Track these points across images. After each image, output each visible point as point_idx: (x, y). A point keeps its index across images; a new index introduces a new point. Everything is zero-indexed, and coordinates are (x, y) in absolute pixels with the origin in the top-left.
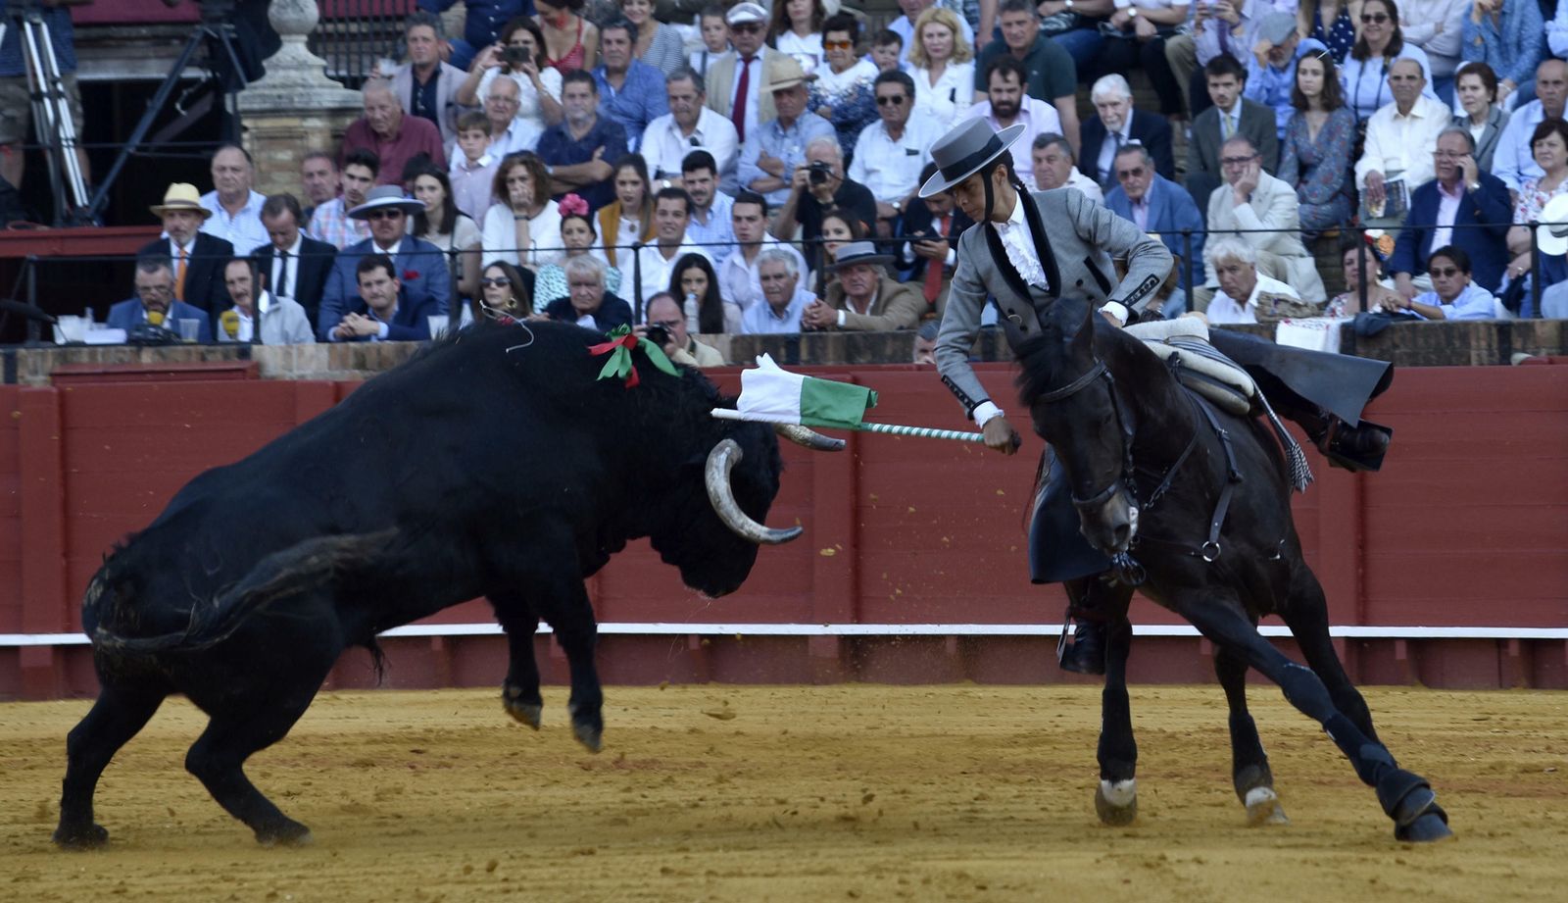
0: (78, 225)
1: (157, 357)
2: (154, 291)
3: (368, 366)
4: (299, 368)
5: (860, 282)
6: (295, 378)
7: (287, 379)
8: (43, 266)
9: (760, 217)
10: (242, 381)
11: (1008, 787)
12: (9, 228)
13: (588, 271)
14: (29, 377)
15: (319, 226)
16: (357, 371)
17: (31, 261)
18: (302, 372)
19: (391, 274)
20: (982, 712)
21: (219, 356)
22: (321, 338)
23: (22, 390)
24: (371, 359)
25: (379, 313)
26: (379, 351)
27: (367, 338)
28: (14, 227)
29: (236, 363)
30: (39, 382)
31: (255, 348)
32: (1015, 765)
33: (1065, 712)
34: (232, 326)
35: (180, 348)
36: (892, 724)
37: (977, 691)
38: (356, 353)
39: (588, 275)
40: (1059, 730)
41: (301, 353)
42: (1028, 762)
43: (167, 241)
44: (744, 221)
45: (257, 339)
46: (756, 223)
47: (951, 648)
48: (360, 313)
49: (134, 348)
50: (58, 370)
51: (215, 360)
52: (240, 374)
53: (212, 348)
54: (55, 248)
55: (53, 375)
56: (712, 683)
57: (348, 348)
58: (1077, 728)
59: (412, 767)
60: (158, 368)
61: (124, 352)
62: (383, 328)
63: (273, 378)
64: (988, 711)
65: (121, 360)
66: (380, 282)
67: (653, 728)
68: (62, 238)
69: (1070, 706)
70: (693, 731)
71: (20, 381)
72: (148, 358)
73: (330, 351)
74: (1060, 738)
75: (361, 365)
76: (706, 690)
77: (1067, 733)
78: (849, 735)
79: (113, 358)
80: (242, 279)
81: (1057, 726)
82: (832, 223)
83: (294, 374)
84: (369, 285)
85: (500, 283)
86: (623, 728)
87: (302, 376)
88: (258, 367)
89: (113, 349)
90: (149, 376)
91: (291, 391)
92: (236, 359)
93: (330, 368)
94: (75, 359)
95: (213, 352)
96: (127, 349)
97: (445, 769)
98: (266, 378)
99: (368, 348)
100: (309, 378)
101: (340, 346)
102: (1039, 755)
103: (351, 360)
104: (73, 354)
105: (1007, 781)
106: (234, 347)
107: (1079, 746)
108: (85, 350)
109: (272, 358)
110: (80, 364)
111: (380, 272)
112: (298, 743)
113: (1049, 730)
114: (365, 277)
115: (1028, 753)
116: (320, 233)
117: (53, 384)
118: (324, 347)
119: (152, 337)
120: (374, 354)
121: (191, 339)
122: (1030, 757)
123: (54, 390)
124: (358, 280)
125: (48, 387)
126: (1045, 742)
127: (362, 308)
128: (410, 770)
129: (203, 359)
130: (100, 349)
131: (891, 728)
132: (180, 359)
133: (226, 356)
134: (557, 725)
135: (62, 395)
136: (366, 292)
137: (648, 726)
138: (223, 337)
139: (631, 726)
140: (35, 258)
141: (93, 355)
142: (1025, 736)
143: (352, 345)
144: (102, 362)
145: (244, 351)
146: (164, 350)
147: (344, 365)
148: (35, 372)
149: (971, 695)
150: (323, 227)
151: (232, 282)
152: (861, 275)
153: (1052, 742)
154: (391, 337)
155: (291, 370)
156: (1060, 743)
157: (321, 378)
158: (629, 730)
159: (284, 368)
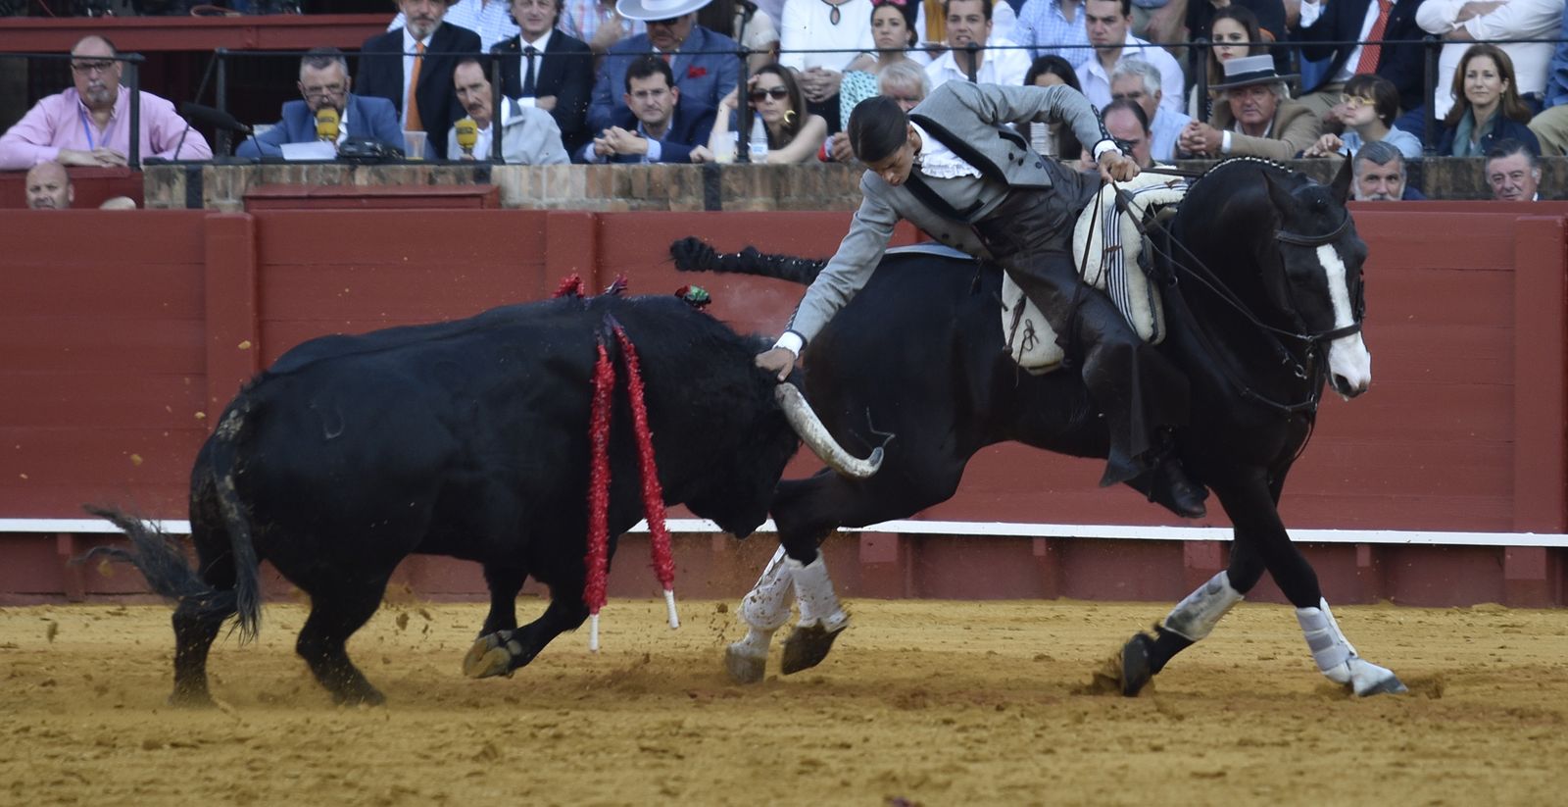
0: (278, 12)
1: (374, 179)
2: (325, 91)
3: (635, 193)
4: (548, 196)
5: (1254, 107)
6: (545, 208)
7: (535, 208)
8: (235, 61)
9: (1120, 18)
10: (479, 210)
11: (1440, 737)
12: (193, 13)
13: (908, 82)
14: (216, 201)
15: (571, 20)
16: (621, 200)
17: (221, 56)
18: (553, 200)
19: (670, 82)
20: (1404, 640)
21: (451, 178)
22: (576, 157)
23: (208, 216)
24: (640, 185)
25: (652, 130)
26: (649, 175)
27: (635, 158)
28: (198, 12)
29: (472, 188)
30: (229, 206)
31: (496, 168)
32: (1449, 709)
33: (1509, 643)
34: (467, 138)
35: (403, 167)
36: (1291, 654)
37: (1394, 615)
38: (621, 176)
39: (907, 87)
40: (1501, 665)
41: (552, 176)
42: (1466, 706)
43: (399, 34)
44: (1099, 22)
45: (497, 157)
46: (1115, 25)
47: (1364, 559)
48: (628, 129)
49: (346, 167)
50: (252, 192)
51: (446, 184)
52: (478, 200)
53: (443, 168)
54: (250, 40)
55: (246, 199)
56: (1062, 599)
57: (610, 169)
58: (1525, 664)
59: (693, 696)
60: (374, 193)
61: (335, 171)
62: (653, 147)
63: (517, 207)
64: (1410, 640)
65: (331, 182)
66: (657, 92)
67: (990, 653)
68: (258, 27)
69: (1514, 635)
70: (1039, 658)
71: (206, 205)
72: (363, 178)
73: (588, 174)
74: (1504, 675)
75: (627, 192)
76: (1056, 607)
77: (1513, 668)
78: (1236, 666)
79: (320, 179)
80: (475, 86)
81: (1500, 660)
82: (1226, 26)
83: (544, 203)
84: (643, 94)
85: (776, 94)
86: (953, 653)
87: (554, 206)
88: (499, 193)
89: (321, 166)
90: (364, 201)
91: (541, 224)
92: (473, 183)
93: (587, 196)
94: (274, 179)
95: (443, 173)
96: (338, 167)
97: (733, 700)
98: (509, 206)
99: (634, 171)
100: (561, 207)
101: (600, 168)
102: (1479, 697)
103: (615, 186)
104: (272, 172)
105: (1439, 728)
106: (470, 167)
107: (1529, 686)
108: (287, 167)
109: (516, 184)
110: (279, 185)
111: (657, 80)
112: (549, 662)
113: (1490, 666)
114: (637, 84)
115: (1466, 692)
116: (573, 27)
117: (247, 210)
118: (581, 169)
119: (368, 153)
120: (643, 177)
121: (416, 156)
122: (1470, 698)
123: (249, 217)
124: (628, 88)
125: (241, 213)
126: (1485, 680)
127: (630, 122)
128: (689, 699)
129: (432, 181)
130: (305, 167)
131: (1290, 658)
132: (402, 181)
133: (460, 179)
134: (870, 648)
135: (258, 223)
136: (637, 104)
137: (984, 651)
138: (455, 152)
139: (962, 651)
140: (225, 51)
141: (296, 175)
142: (1459, 672)
143: (616, 166)
144: (306, 184)
145: (482, 172)
146: (383, 169)
147: (606, 193)
148: (226, 195)
149: (1388, 619)
150: (577, 21)
151: (463, 90)
152: (1256, 97)
153: (1494, 680)
154: (664, 158)
155: (539, 198)
156: (1506, 681)
157: (578, 208)
158: (960, 655)
159: (530, 193)
